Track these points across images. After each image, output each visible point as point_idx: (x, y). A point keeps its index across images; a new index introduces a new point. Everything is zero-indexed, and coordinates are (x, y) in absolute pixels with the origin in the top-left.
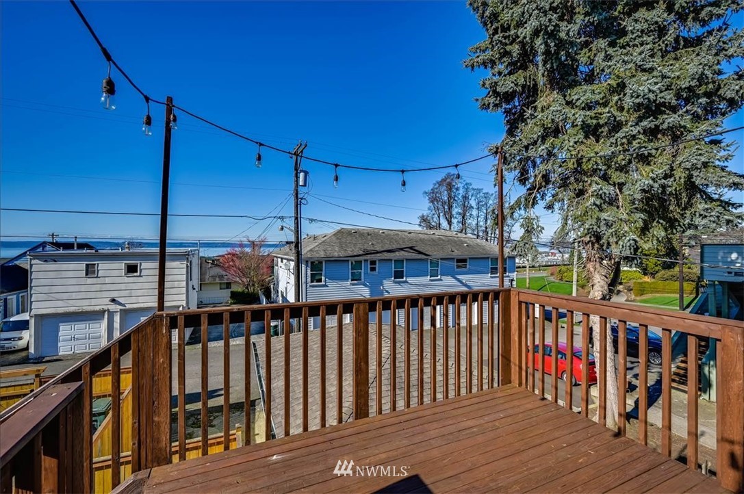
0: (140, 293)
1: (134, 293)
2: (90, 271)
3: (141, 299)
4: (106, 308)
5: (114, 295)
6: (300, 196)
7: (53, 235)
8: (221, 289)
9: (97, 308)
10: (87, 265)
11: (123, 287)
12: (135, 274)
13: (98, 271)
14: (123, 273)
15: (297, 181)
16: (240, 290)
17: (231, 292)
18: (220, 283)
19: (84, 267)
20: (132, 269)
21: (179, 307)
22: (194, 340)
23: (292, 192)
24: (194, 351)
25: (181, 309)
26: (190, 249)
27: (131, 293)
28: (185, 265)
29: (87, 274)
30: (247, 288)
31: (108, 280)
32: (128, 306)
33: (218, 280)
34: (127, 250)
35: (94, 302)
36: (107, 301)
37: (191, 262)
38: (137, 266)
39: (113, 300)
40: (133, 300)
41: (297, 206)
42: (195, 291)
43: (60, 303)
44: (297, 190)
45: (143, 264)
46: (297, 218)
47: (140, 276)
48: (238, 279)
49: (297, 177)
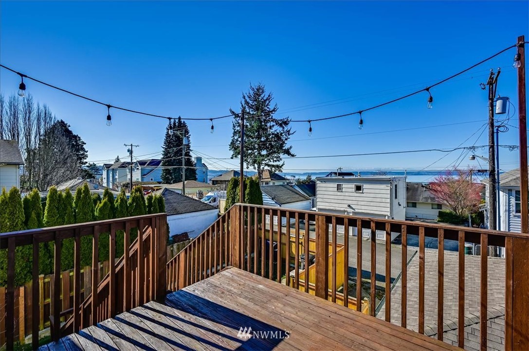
0: (362, 203)
1: (360, 203)
2: (339, 188)
3: (363, 207)
4: (346, 209)
5: (350, 203)
6: (495, 124)
7: (340, 168)
8: (432, 208)
9: (342, 209)
10: (338, 185)
11: (354, 198)
12: (360, 192)
13: (342, 188)
14: (354, 190)
15: (492, 110)
16: (448, 211)
17: (439, 212)
18: (432, 204)
19: (336, 186)
20: (358, 188)
21: (385, 216)
22: (397, 241)
23: (488, 121)
24: (397, 249)
25: (387, 218)
26: (393, 177)
27: (358, 203)
28: (389, 188)
29: (337, 190)
30: (455, 210)
31: (347, 194)
32: (356, 211)
33: (429, 201)
34: (359, 177)
35: (341, 205)
36: (346, 206)
37: (396, 186)
38: (361, 187)
39: (349, 206)
40: (359, 207)
41: (493, 135)
42: (402, 207)
43: (327, 204)
44: (493, 120)
45: (364, 185)
46: (492, 147)
47: (363, 193)
48: (445, 202)
49: (492, 106)
